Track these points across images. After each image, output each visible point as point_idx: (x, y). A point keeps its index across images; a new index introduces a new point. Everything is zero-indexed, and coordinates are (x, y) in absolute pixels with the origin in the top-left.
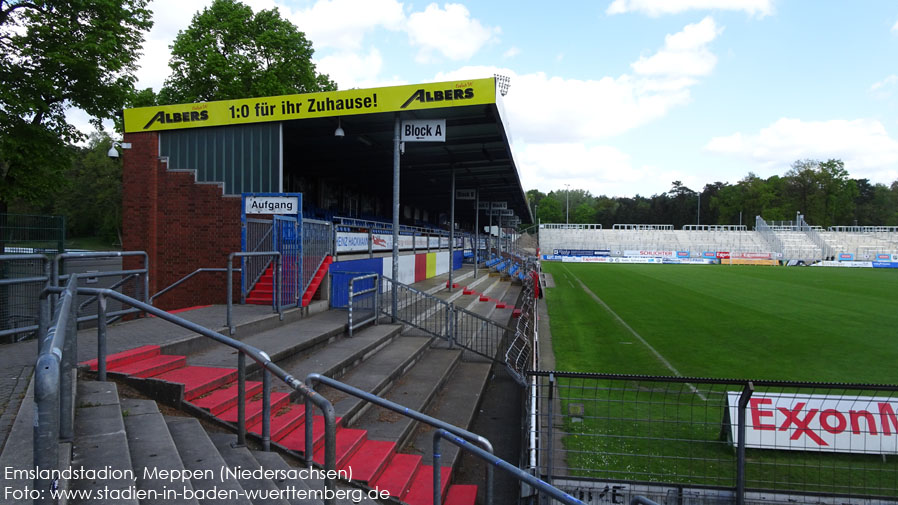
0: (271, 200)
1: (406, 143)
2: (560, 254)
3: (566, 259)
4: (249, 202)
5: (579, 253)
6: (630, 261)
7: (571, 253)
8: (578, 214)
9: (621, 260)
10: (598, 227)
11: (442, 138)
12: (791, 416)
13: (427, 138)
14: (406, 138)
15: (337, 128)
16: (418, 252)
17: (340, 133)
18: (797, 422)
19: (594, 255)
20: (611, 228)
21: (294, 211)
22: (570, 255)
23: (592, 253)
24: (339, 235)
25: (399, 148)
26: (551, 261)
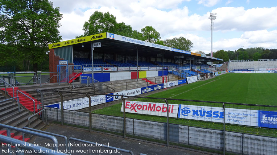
0: (63, 62)
1: (94, 48)
2: (235, 70)
3: (236, 72)
4: (60, 62)
5: (242, 70)
6: (260, 72)
7: (239, 70)
8: (254, 56)
9: (257, 72)
10: (252, 61)
11: (100, 46)
12: (132, 105)
13: (98, 46)
14: (94, 47)
15: (82, 45)
16: (131, 71)
17: (83, 46)
18: (133, 107)
19: (248, 70)
20: (257, 61)
21: (66, 64)
22: (239, 71)
23: (247, 70)
24: (84, 68)
25: (93, 49)
26: (231, 73)
